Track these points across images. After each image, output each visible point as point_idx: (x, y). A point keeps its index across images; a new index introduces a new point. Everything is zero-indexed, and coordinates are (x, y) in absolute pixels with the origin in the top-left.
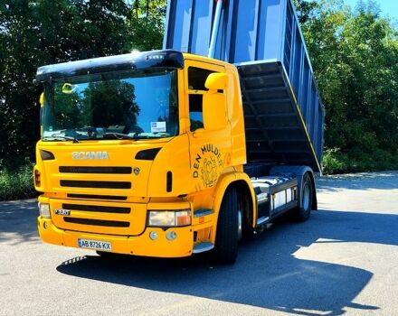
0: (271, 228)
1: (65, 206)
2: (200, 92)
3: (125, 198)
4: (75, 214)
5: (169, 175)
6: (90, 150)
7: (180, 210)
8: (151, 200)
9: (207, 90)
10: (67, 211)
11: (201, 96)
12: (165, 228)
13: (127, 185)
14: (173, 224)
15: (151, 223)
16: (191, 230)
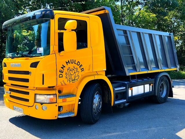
0: (128, 106)
1: (10, 90)
2: (62, 31)
5: (43, 75)
7: (50, 95)
8: (37, 89)
9: (66, 30)
10: (10, 92)
11: (63, 33)
12: (42, 104)
13: (27, 80)
14: (46, 102)
15: (37, 101)
16: (56, 106)
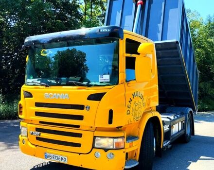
0: (170, 148)
1: (37, 130)
2: (134, 55)
3: (78, 127)
4: (44, 135)
5: (111, 112)
6: (57, 92)
7: (117, 138)
8: (97, 129)
9: (139, 54)
10: (39, 133)
12: (106, 150)
13: (81, 118)
14: (112, 147)
15: (96, 146)
16: (124, 152)
